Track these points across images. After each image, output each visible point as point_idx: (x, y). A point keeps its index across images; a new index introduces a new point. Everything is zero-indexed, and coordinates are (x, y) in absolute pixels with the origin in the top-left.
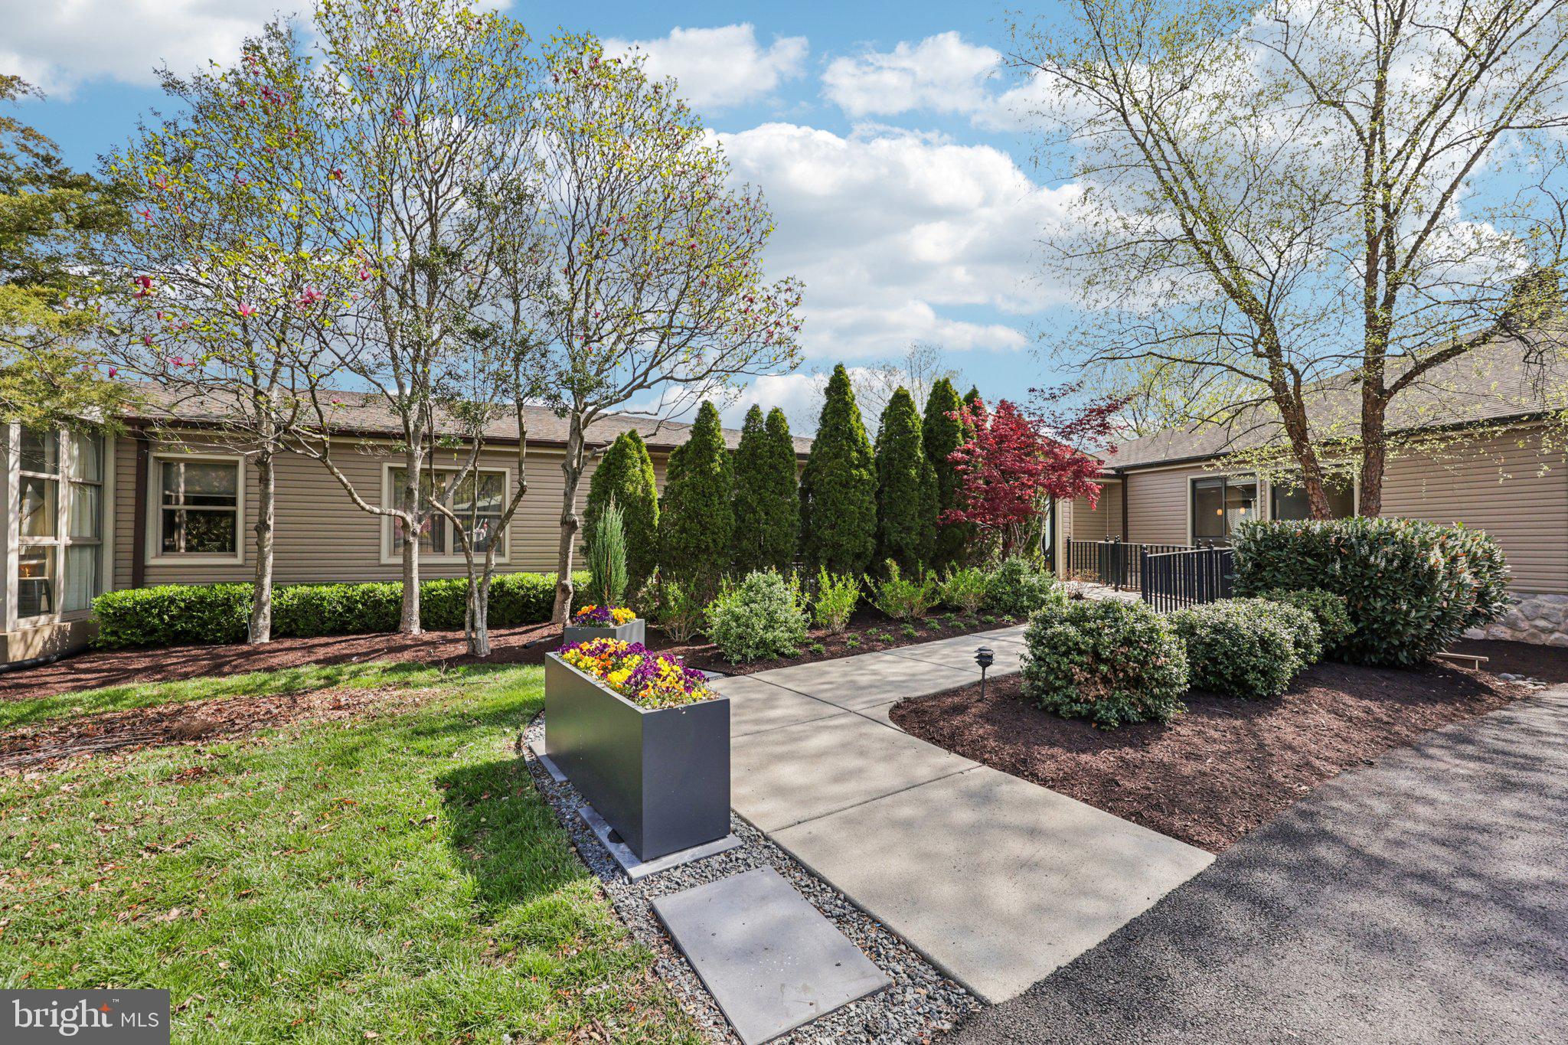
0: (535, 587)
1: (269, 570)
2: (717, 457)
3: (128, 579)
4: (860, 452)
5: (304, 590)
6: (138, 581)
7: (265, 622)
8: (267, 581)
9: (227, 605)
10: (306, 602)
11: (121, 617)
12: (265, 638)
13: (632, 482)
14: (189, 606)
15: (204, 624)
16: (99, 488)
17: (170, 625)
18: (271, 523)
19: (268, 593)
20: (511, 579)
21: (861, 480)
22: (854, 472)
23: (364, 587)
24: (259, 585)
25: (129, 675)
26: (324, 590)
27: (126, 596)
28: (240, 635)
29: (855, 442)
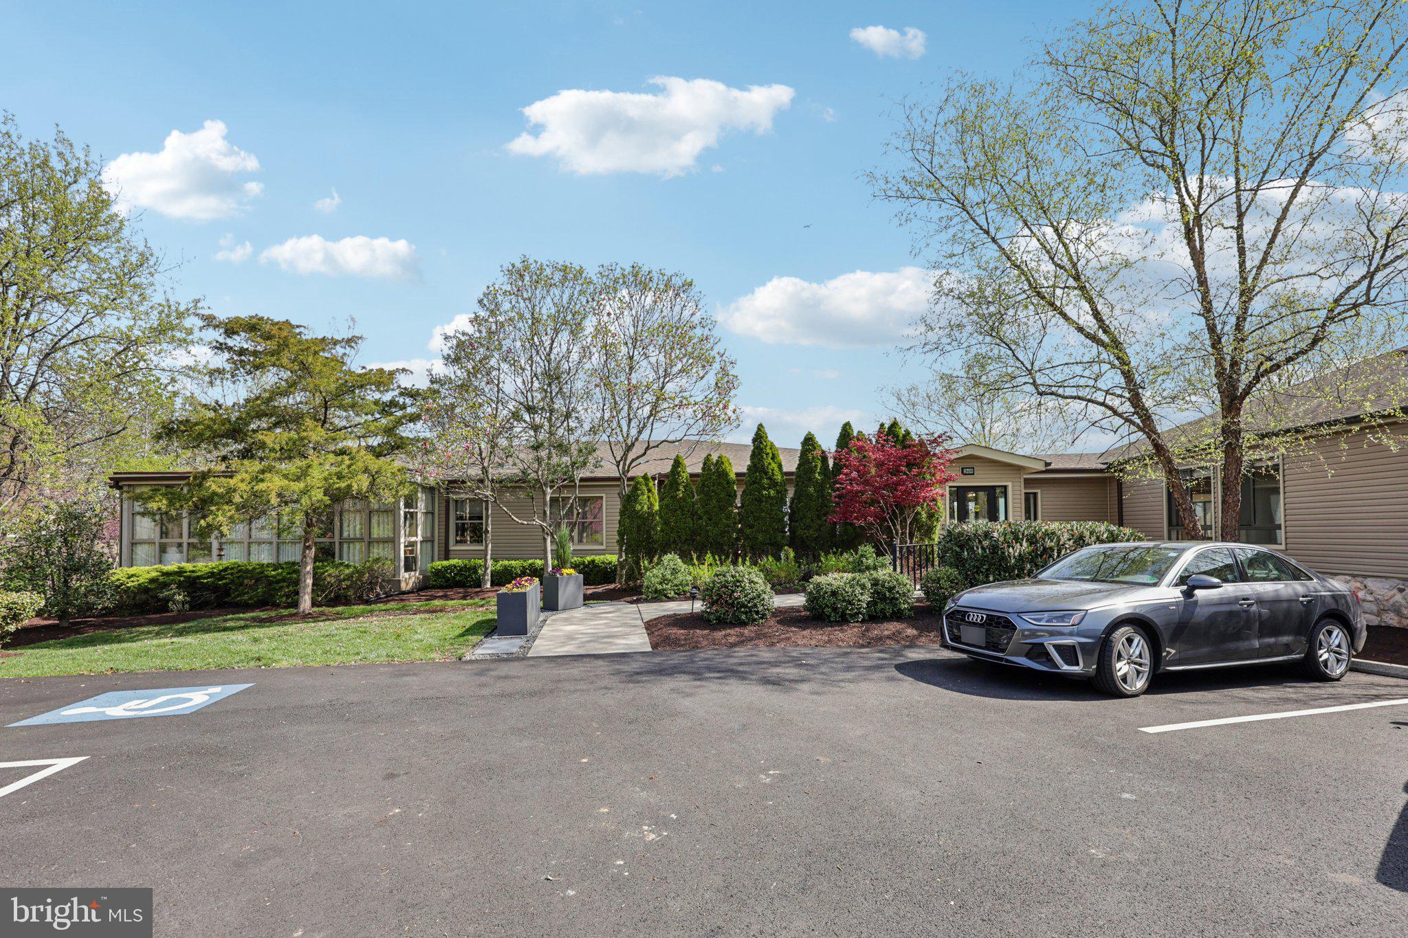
0: (610, 563)
1: (489, 552)
2: (681, 488)
3: (443, 556)
4: (770, 479)
5: (506, 563)
6: (447, 558)
7: (488, 577)
8: (489, 557)
9: (474, 569)
10: (505, 568)
11: (438, 573)
12: (488, 585)
13: (640, 504)
14: (461, 569)
15: (466, 578)
16: (433, 514)
17: (454, 578)
18: (489, 529)
19: (490, 562)
20: (598, 559)
21: (769, 497)
22: (765, 492)
23: (530, 561)
24: (486, 560)
25: (435, 598)
26: (513, 562)
27: (439, 564)
28: (478, 583)
29: (766, 473)
